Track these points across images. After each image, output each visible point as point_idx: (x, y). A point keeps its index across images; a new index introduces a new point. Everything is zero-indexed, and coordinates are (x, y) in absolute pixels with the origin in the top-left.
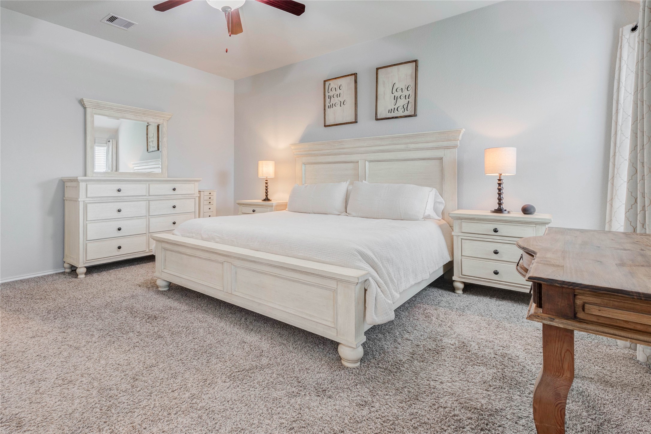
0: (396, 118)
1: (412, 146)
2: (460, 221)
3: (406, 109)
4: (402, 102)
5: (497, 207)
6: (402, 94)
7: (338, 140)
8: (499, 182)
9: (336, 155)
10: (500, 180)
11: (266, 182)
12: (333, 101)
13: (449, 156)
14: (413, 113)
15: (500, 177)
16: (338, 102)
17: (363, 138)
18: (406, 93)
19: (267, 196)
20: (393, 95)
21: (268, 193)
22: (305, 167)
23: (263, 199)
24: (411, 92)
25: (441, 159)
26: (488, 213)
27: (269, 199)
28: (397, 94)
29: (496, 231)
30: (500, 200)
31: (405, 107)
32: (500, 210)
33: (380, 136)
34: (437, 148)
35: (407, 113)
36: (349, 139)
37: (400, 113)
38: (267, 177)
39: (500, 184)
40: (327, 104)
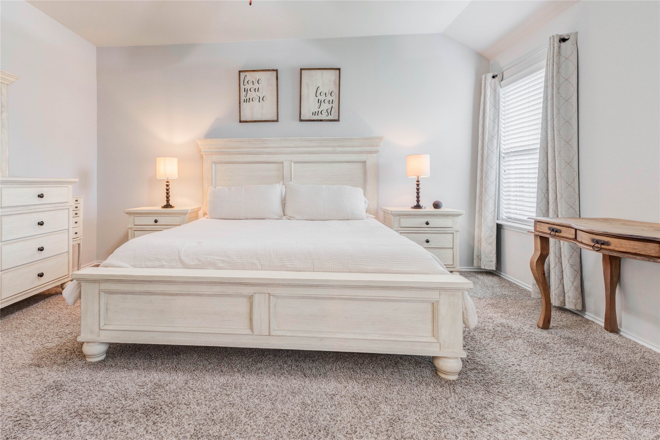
0: (321, 120)
1: (339, 149)
2: (398, 217)
3: (329, 114)
4: (325, 106)
5: (415, 204)
6: (325, 98)
7: (261, 139)
8: (418, 183)
9: (257, 154)
10: (418, 181)
11: (167, 184)
12: (251, 95)
13: (371, 159)
14: (336, 118)
15: (418, 179)
16: (256, 97)
17: (291, 138)
18: (329, 98)
19: (168, 201)
20: (317, 99)
21: (170, 198)
22: (215, 167)
23: (163, 206)
24: (334, 98)
25: (364, 162)
26: (408, 209)
27: (171, 205)
28: (322, 98)
29: (427, 223)
30: (418, 197)
31: (329, 111)
32: (418, 206)
33: (310, 138)
34: (361, 153)
35: (330, 117)
36: (274, 138)
37: (324, 117)
38: (168, 178)
39: (418, 185)
40: (243, 98)
